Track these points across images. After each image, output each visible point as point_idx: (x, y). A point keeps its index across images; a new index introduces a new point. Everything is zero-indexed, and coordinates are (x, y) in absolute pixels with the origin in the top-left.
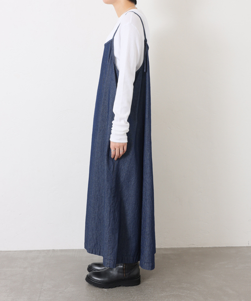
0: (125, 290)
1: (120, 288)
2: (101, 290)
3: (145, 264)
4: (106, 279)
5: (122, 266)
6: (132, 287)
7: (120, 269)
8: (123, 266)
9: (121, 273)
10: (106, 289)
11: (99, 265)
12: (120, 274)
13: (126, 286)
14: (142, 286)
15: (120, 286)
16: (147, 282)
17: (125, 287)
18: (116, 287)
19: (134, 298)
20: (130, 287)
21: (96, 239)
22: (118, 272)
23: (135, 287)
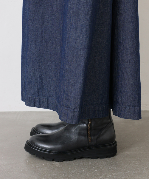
0: (90, 164)
1: (81, 160)
2: (48, 163)
3: (127, 109)
4: (58, 146)
5: (85, 125)
6: (102, 160)
7: (83, 129)
8: (88, 124)
9: (84, 135)
10: (58, 163)
11: (49, 127)
12: (83, 138)
13: (92, 158)
14: (119, 157)
15: (82, 158)
16: (128, 153)
17: (90, 160)
18: (75, 159)
19: (106, 176)
20: (99, 160)
21: (41, 78)
22: (79, 134)
23: (107, 160)
